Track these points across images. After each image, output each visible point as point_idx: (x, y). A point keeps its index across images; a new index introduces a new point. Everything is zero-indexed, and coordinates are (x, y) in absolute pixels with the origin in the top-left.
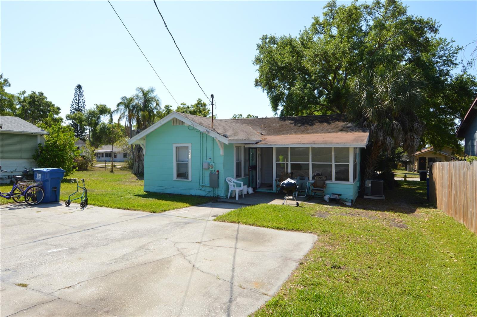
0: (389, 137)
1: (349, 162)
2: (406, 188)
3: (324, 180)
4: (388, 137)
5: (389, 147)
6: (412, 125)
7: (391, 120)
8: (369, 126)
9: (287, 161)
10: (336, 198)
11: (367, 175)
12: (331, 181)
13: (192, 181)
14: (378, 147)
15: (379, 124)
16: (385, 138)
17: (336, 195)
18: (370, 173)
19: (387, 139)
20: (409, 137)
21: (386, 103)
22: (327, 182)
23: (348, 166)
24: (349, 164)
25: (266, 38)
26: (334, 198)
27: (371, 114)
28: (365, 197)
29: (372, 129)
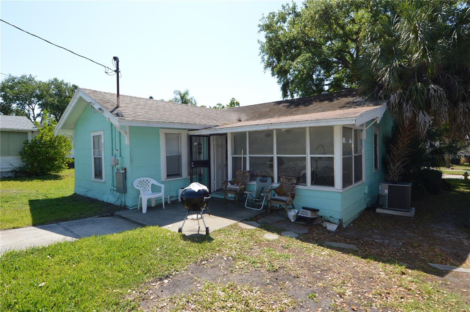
0: (423, 113)
1: (333, 153)
2: (463, 193)
3: (294, 184)
4: (421, 112)
5: (423, 128)
6: (466, 89)
7: (426, 84)
8: (387, 97)
9: (245, 153)
10: (306, 216)
11: (391, 174)
12: (306, 185)
13: (105, 182)
14: (407, 132)
15: (404, 93)
16: (415, 116)
17: (306, 211)
18: (395, 172)
19: (418, 115)
20: (461, 110)
21: (416, 55)
22: (299, 187)
23: (332, 159)
24: (333, 157)
25: (274, 16)
26: (303, 215)
27: (387, 76)
28: (379, 210)
29: (392, 101)
